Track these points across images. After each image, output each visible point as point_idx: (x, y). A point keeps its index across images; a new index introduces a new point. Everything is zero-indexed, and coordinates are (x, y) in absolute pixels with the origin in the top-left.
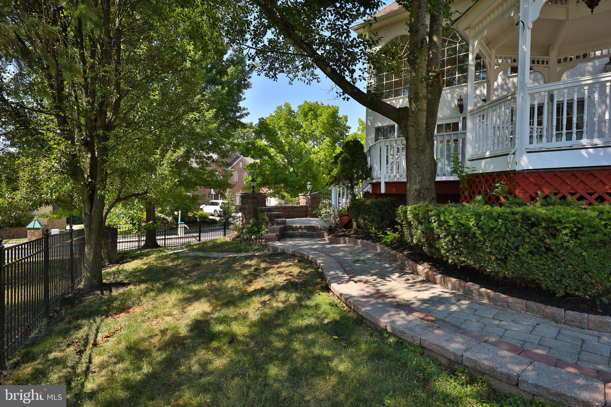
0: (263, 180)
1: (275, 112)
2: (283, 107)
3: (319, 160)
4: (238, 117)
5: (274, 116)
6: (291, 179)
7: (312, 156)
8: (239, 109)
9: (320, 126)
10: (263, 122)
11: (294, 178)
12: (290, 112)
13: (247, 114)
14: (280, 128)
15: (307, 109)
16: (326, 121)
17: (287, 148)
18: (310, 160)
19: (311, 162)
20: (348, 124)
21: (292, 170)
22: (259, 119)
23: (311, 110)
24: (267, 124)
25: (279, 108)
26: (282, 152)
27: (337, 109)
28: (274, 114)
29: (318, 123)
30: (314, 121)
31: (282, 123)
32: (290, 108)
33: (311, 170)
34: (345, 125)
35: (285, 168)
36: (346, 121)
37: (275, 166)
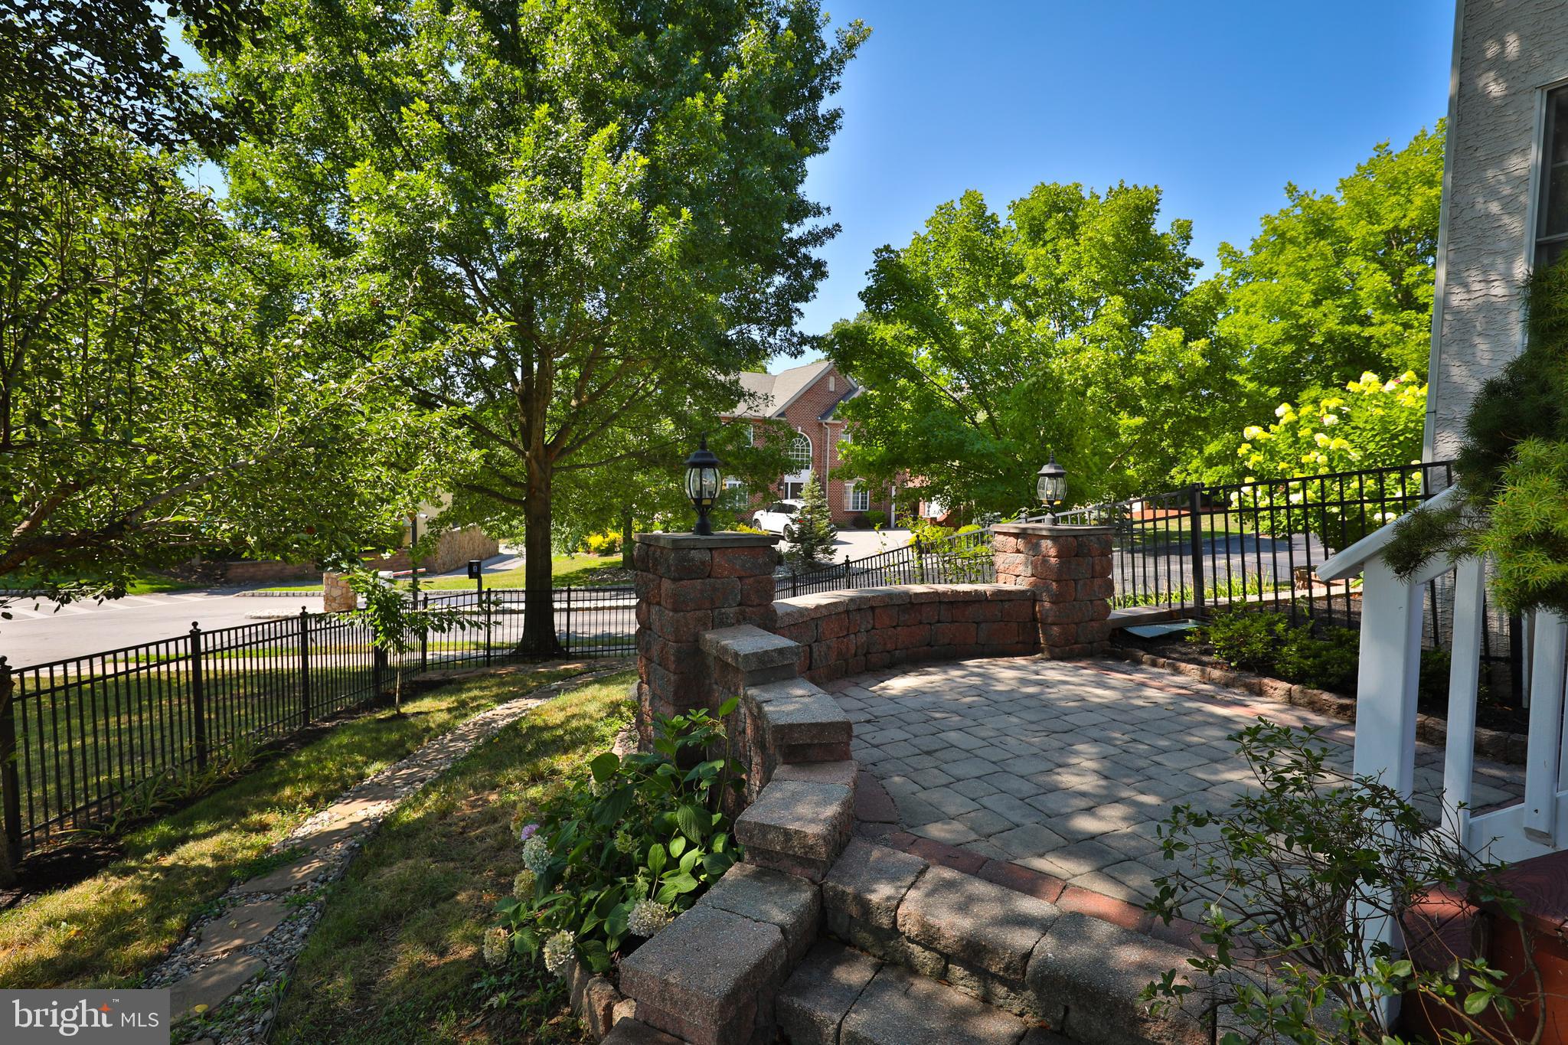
0: (890, 450)
1: (929, 222)
2: (957, 206)
3: (1085, 377)
4: (802, 242)
5: (925, 240)
6: (978, 446)
7: (1055, 365)
8: (800, 210)
9: (1086, 258)
10: (888, 261)
11: (990, 444)
12: (984, 221)
13: (830, 233)
14: (947, 278)
15: (1040, 207)
16: (1109, 239)
17: (965, 343)
18: (1048, 376)
19: (1049, 384)
20: (1192, 252)
21: (981, 416)
22: (877, 252)
23: (1055, 208)
24: (901, 267)
25: (946, 211)
26: (951, 357)
27: (1154, 197)
28: (924, 232)
29: (1081, 248)
30: (1063, 243)
31: (950, 259)
32: (982, 208)
33: (1049, 414)
34: (1181, 255)
35: (962, 409)
36: (1187, 238)
37: (927, 402)
